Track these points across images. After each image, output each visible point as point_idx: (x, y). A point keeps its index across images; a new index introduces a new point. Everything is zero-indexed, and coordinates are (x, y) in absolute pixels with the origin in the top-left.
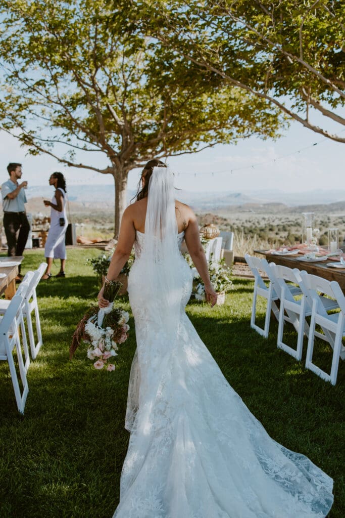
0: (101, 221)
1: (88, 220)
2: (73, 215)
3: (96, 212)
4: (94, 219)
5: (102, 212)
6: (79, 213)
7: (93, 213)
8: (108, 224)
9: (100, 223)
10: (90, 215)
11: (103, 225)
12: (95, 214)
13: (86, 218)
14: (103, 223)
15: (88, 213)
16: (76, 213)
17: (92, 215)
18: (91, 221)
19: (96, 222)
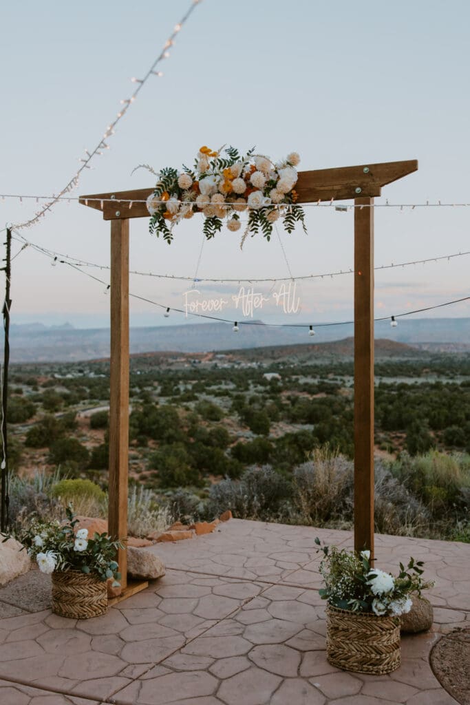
0: (448, 372)
1: (427, 370)
2: (406, 362)
3: (440, 358)
4: (437, 368)
5: (449, 358)
6: (416, 359)
7: (436, 359)
8: (459, 376)
9: (448, 375)
10: (431, 361)
11: (452, 378)
12: (438, 361)
13: (425, 368)
14: (451, 375)
15: (428, 359)
16: (410, 359)
17: (434, 362)
18: (432, 371)
19: (440, 373)
